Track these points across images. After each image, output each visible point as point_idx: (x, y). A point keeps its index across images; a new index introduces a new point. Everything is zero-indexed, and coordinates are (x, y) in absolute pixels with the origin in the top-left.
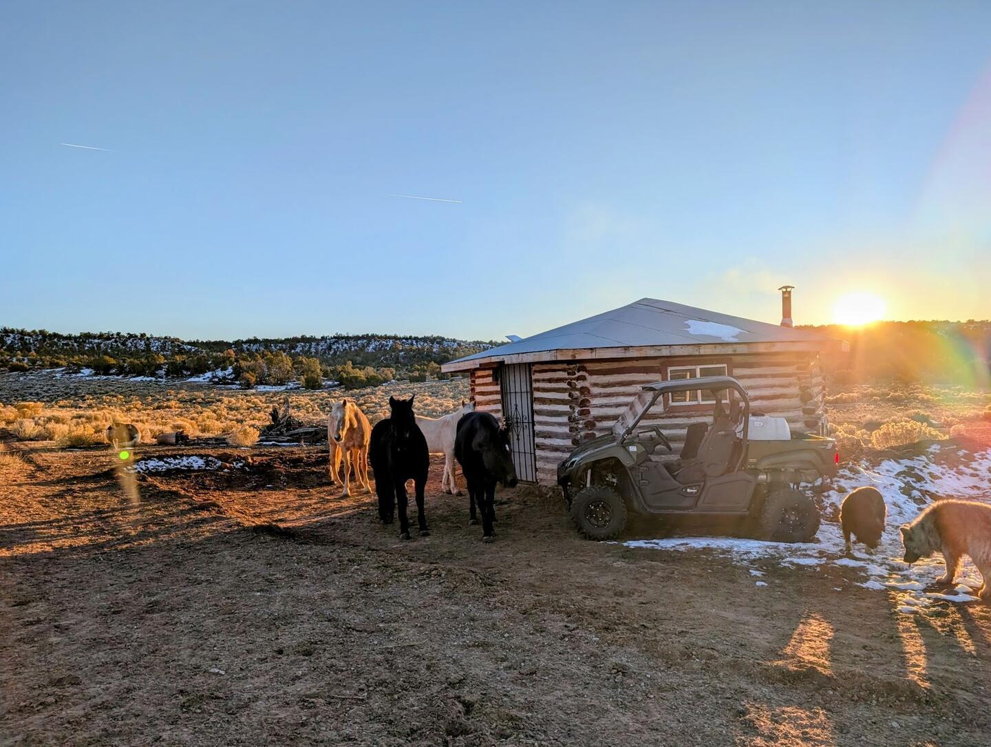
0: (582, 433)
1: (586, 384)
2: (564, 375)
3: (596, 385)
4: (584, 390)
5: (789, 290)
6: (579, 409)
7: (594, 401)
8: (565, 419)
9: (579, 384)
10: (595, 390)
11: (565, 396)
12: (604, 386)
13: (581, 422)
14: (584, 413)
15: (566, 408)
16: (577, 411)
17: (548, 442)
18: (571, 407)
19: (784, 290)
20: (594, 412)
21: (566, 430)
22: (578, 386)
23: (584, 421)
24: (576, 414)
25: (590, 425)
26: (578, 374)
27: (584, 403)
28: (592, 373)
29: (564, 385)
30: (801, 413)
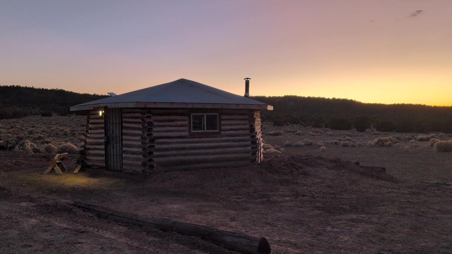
0: (148, 145)
1: (151, 120)
2: (140, 115)
3: (156, 121)
4: (150, 124)
5: (248, 80)
6: (147, 132)
7: (155, 129)
8: (139, 138)
9: (147, 120)
10: (155, 124)
11: (140, 126)
12: (160, 121)
13: (148, 139)
14: (150, 135)
15: (140, 132)
16: (146, 134)
17: (129, 149)
18: (143, 132)
19: (246, 80)
20: (155, 134)
21: (140, 143)
22: (147, 121)
23: (150, 139)
24: (146, 136)
25: (152, 141)
26: (147, 115)
27: (150, 130)
28: (154, 115)
29: (140, 120)
30: (250, 137)
